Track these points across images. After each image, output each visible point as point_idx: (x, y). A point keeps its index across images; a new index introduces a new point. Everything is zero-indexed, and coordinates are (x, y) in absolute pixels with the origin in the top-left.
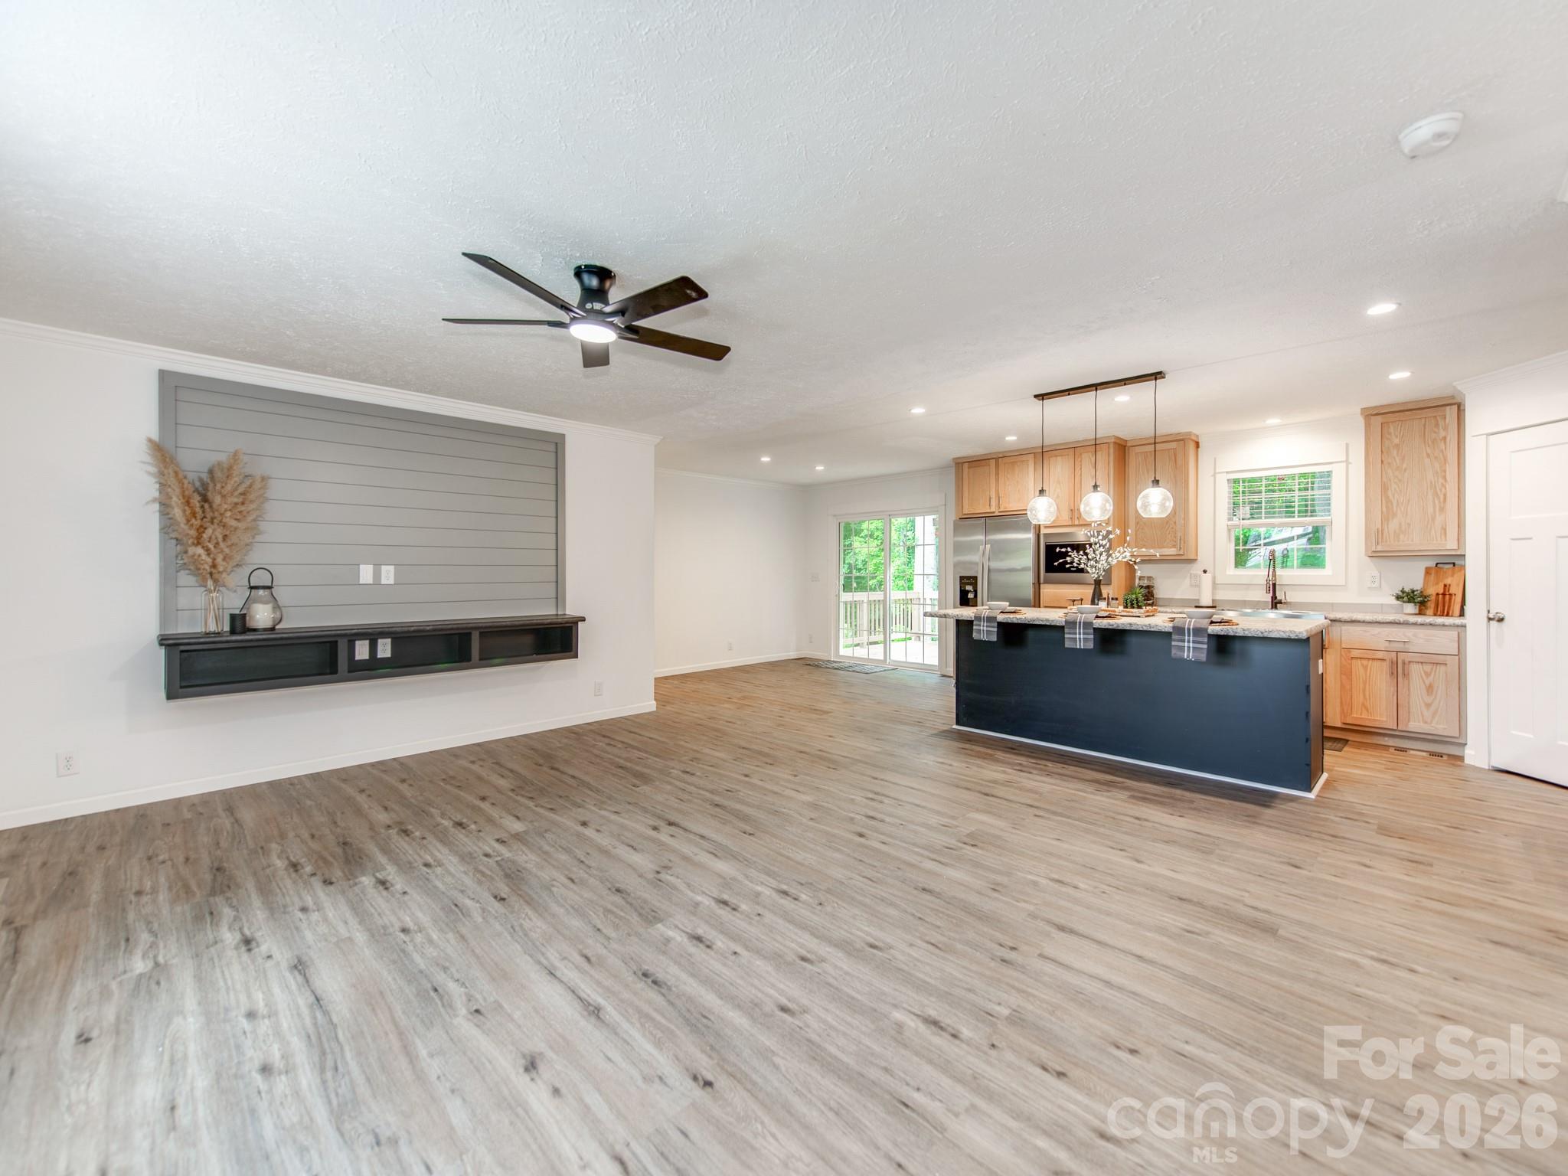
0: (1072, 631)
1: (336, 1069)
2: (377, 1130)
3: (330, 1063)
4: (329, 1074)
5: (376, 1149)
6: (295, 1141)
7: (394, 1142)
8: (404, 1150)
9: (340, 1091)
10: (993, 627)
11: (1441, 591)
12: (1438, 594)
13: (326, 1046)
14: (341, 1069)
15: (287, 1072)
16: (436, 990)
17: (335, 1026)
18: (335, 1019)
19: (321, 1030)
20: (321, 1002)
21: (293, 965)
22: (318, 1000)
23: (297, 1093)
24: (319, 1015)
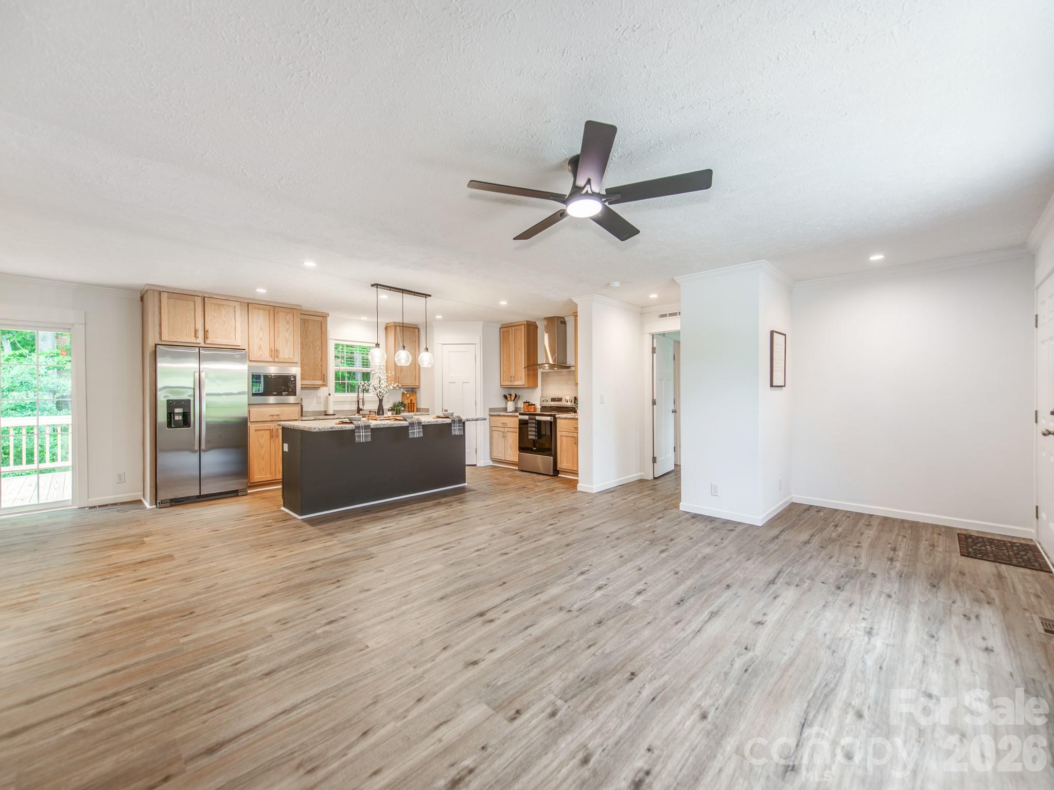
0: (412, 428)
1: (826, 685)
2: (831, 654)
3: (827, 689)
4: (832, 685)
5: (836, 651)
6: (864, 677)
7: (829, 647)
8: (827, 643)
9: (833, 676)
10: (368, 432)
11: (410, 402)
12: (409, 403)
13: (822, 697)
14: (825, 683)
15: (850, 704)
16: (746, 670)
17: (809, 703)
18: (806, 705)
19: (817, 707)
20: (803, 722)
21: (793, 773)
22: (803, 725)
23: (852, 691)
24: (811, 716)
